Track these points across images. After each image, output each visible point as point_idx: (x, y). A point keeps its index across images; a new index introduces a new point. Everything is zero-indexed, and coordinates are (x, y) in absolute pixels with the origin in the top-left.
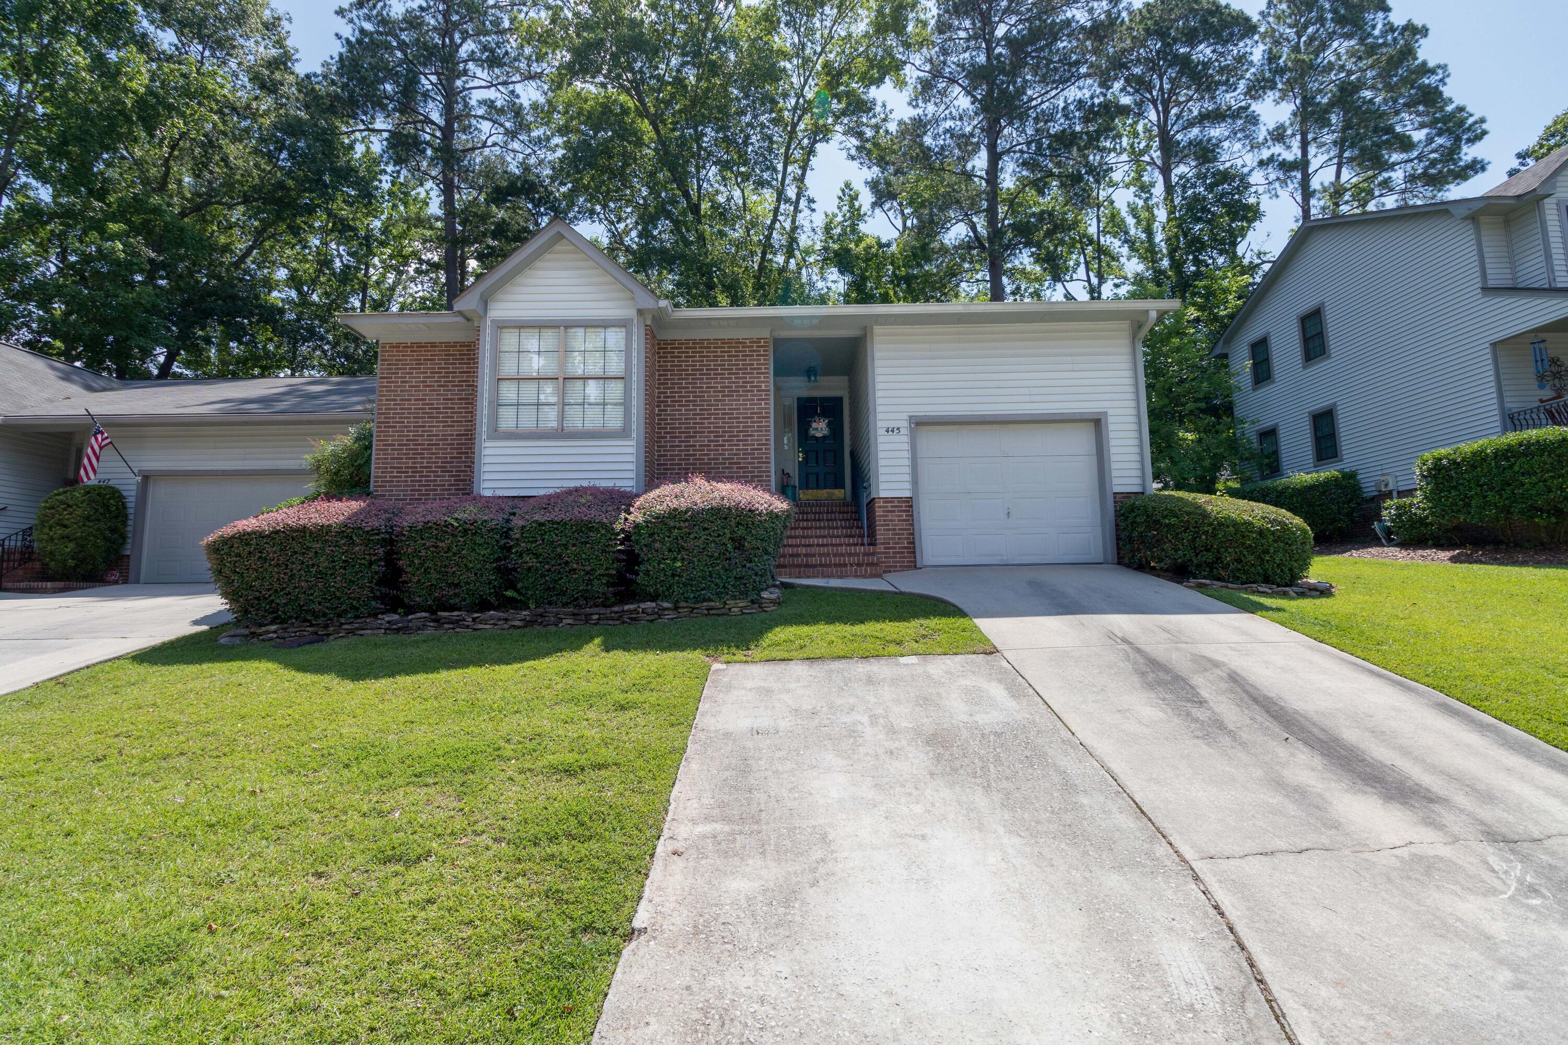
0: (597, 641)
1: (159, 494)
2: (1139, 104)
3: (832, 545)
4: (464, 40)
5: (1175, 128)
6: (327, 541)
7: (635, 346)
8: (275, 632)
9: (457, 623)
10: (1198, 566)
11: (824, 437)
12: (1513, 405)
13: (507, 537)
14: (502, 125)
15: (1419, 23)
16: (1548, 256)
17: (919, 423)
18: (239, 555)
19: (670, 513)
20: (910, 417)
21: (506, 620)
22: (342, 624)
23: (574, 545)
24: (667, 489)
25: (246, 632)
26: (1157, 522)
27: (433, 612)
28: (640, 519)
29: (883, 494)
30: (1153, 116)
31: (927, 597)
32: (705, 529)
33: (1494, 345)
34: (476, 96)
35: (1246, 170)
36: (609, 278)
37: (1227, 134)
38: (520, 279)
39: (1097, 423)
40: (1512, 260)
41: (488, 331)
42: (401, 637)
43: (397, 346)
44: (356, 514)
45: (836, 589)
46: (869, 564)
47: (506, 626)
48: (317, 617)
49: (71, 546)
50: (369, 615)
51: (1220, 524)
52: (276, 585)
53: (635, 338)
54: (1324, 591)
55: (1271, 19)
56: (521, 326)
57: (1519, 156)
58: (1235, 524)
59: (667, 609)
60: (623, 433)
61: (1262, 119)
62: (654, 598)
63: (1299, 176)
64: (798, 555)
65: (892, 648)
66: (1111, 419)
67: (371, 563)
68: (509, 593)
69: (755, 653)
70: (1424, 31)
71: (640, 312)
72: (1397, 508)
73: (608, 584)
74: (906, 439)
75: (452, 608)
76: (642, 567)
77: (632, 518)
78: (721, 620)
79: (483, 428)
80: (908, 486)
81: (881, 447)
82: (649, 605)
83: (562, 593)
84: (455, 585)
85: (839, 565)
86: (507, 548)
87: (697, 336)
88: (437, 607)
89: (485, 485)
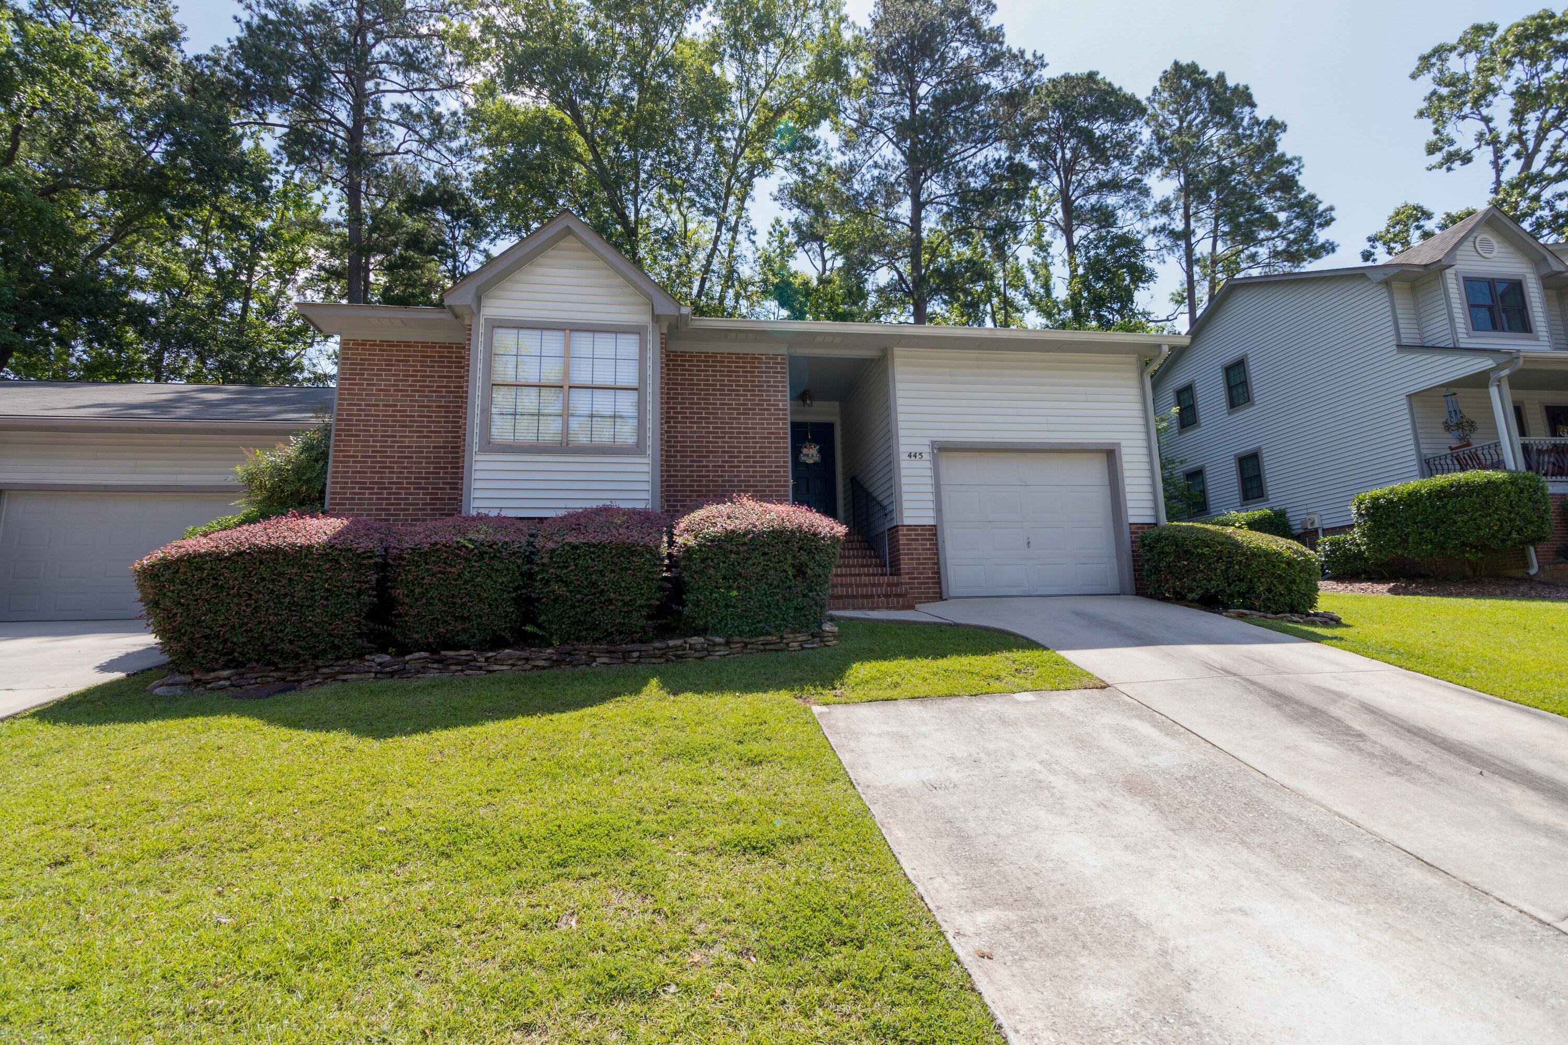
0: (654, 682)
1: (16, 512)
2: (1044, 169)
4: (377, 41)
5: (1077, 193)
6: (305, 565)
7: (650, 354)
8: (228, 679)
9: (466, 664)
11: (815, 464)
12: (1427, 451)
13: (530, 561)
14: (417, 133)
15: (1279, 119)
16: (1452, 320)
17: (942, 449)
18: (184, 582)
19: (726, 536)
20: (933, 443)
21: (527, 659)
22: (318, 668)
23: (613, 571)
24: (712, 510)
25: (188, 679)
27: (434, 652)
28: (692, 542)
29: (907, 522)
30: (1056, 181)
31: (987, 629)
32: (764, 554)
33: (1410, 397)
34: (387, 102)
35: (1140, 236)
36: (620, 280)
37: (1122, 202)
38: (517, 275)
39: (1111, 454)
40: (1420, 322)
41: (481, 330)
42: (397, 682)
43: (363, 343)
44: (340, 533)
45: (878, 621)
46: (897, 595)
47: (528, 667)
48: (285, 659)
50: (354, 656)
51: (1253, 554)
52: (234, 620)
53: (650, 346)
55: (1156, 105)
56: (519, 326)
57: (1370, 239)
59: (719, 644)
60: (637, 449)
61: (1152, 191)
62: (702, 631)
63: (1184, 245)
65: (997, 684)
66: (1124, 451)
67: (360, 593)
68: (529, 628)
69: (845, 692)
70: (1283, 127)
71: (656, 318)
72: (1331, 544)
73: (649, 617)
74: (928, 465)
75: (457, 647)
76: (689, 597)
77: (679, 540)
78: (783, 656)
79: (474, 439)
80: (931, 513)
81: (904, 472)
82: (695, 640)
83: (594, 627)
84: (464, 619)
85: (867, 596)
86: (530, 576)
87: (710, 348)
88: (440, 645)
89: (475, 504)
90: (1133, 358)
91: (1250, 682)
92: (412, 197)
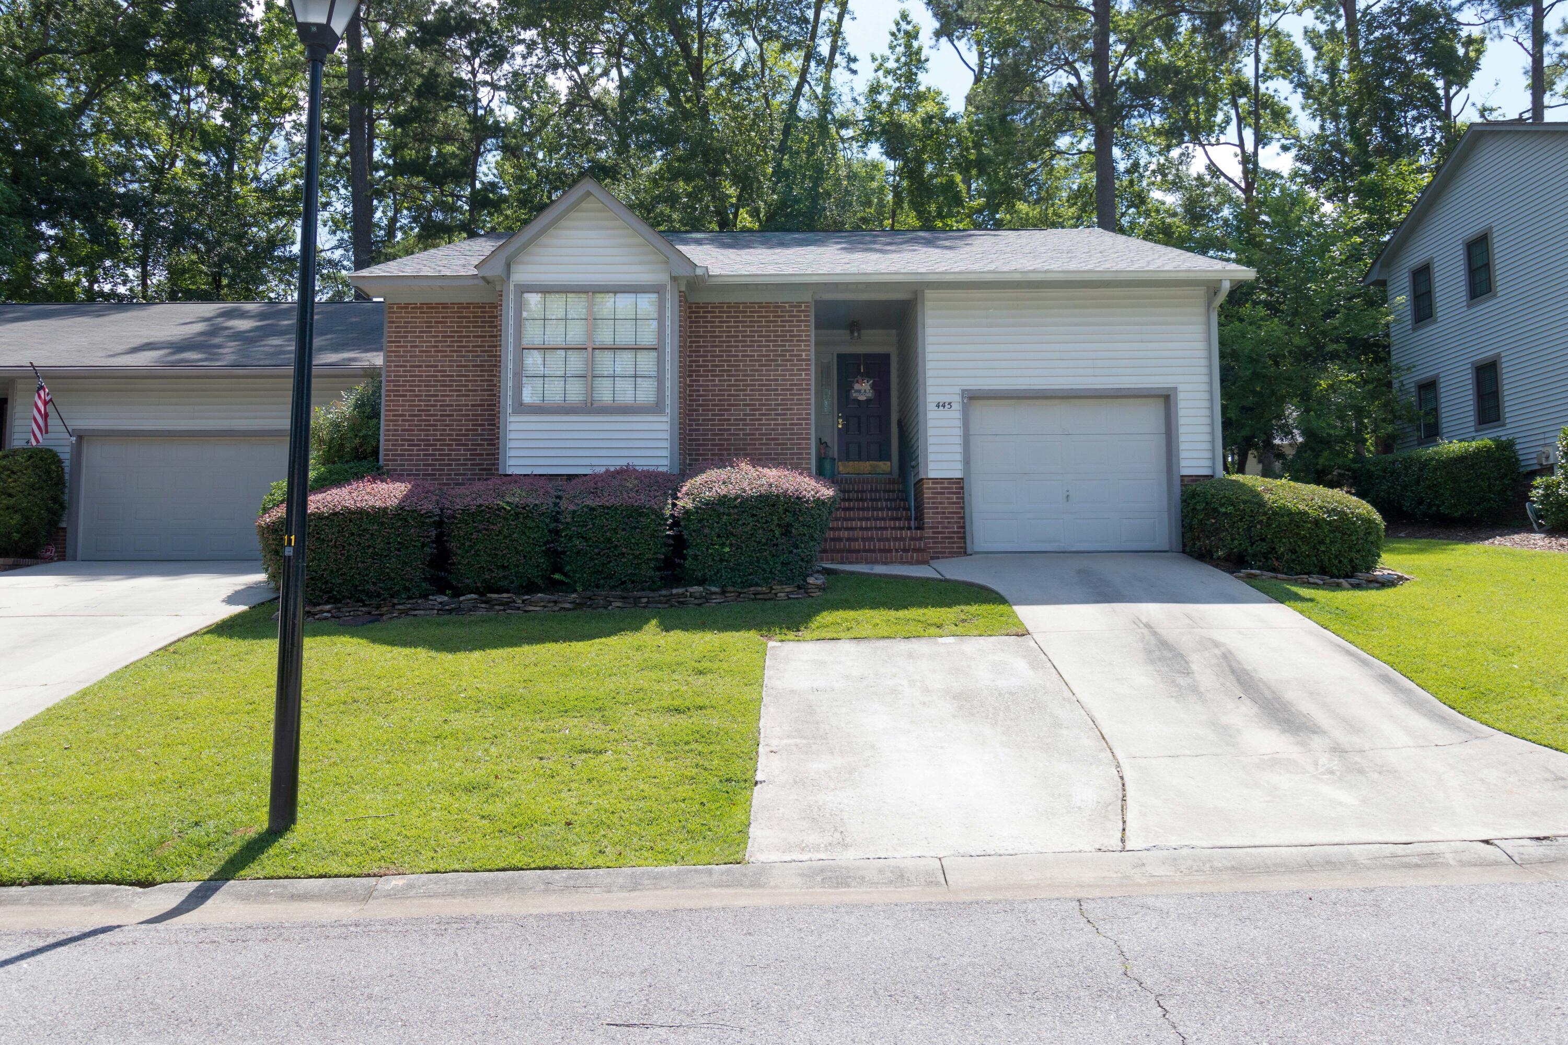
0: (654, 622)
1: (96, 456)
3: (876, 528)
6: (383, 523)
7: (668, 314)
8: (329, 611)
9: (507, 604)
10: (1254, 556)
11: (868, 401)
13: (557, 521)
17: (972, 398)
19: (719, 500)
20: (963, 391)
21: (555, 602)
22: (394, 605)
23: (624, 529)
24: (712, 474)
26: (1215, 510)
27: (482, 594)
28: (690, 506)
29: (932, 475)
31: (972, 585)
32: (753, 515)
38: (544, 240)
39: (1166, 399)
41: (512, 296)
42: (454, 617)
43: (405, 307)
44: (406, 497)
45: (880, 575)
47: (556, 608)
48: (370, 597)
49: (17, 517)
50: (420, 597)
52: (333, 567)
53: (668, 305)
54: (1390, 584)
56: (546, 290)
58: (1290, 513)
59: (715, 593)
60: (657, 408)
62: (701, 582)
63: (1530, 10)
64: (840, 539)
65: (933, 630)
66: (1181, 396)
67: (423, 545)
68: (557, 576)
69: (804, 633)
71: (674, 279)
72: (1544, 488)
73: (656, 569)
74: (958, 415)
75: (499, 591)
76: (690, 552)
77: (680, 503)
78: (769, 604)
79: (508, 402)
80: (959, 466)
81: (930, 424)
82: (696, 589)
83: (610, 576)
84: (504, 567)
86: (557, 532)
87: (732, 298)
88: (486, 589)
89: (511, 462)
90: (1201, 291)
91: (1155, 634)
92: (422, 26)
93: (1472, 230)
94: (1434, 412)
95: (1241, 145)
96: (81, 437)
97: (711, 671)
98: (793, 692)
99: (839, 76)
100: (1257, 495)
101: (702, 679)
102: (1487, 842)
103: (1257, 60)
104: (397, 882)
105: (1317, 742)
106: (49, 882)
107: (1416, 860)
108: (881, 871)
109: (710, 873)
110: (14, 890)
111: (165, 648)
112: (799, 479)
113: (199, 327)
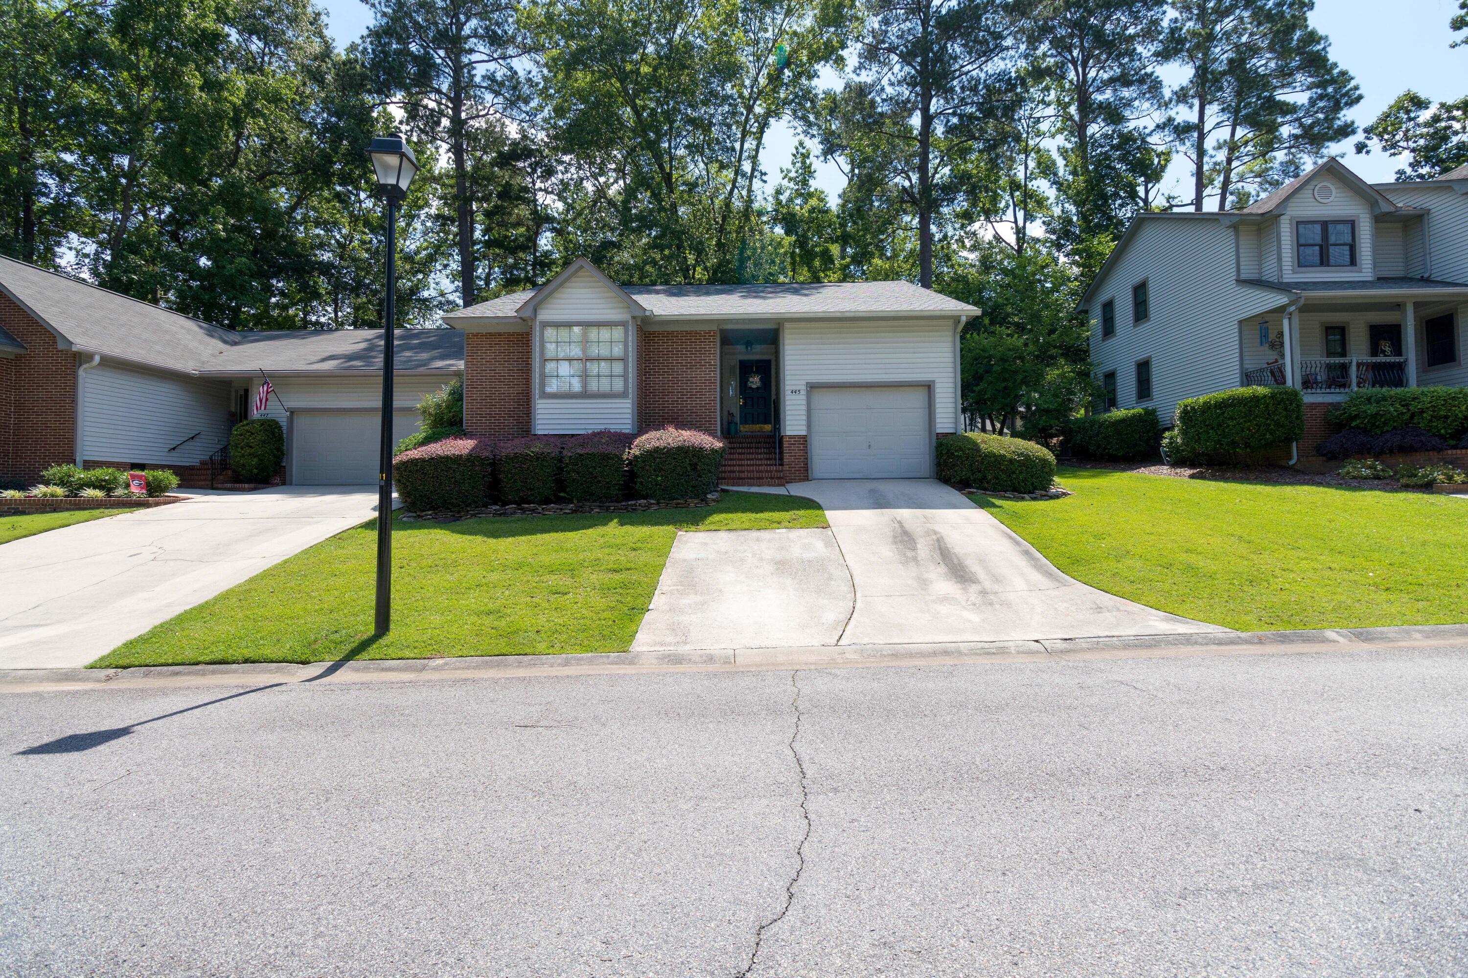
0: (615, 521)
1: (302, 424)
2: (1062, 65)
3: (757, 465)
4: (468, 19)
5: (1091, 89)
6: (460, 464)
7: (630, 338)
9: (533, 511)
10: (975, 481)
11: (758, 388)
12: (1250, 366)
13: (561, 462)
14: (502, 95)
16: (1280, 259)
17: (813, 387)
18: (411, 472)
19: (655, 450)
20: (807, 383)
21: (561, 509)
22: (468, 511)
23: (600, 467)
24: (652, 434)
25: (415, 515)
27: (519, 505)
28: (638, 453)
29: (788, 433)
30: (1073, 76)
31: (804, 498)
33: (1240, 322)
34: (480, 71)
35: (1147, 131)
36: (614, 294)
37: (1137, 94)
38: (556, 295)
39: (929, 387)
40: (1260, 258)
41: (538, 328)
42: (503, 518)
43: (477, 335)
44: (474, 448)
45: (753, 493)
46: (777, 478)
47: (561, 513)
48: (454, 507)
49: (256, 460)
50: (483, 507)
52: (432, 489)
53: (630, 333)
54: (1056, 496)
56: (557, 325)
57: (1367, 130)
58: (994, 455)
59: (653, 504)
60: (624, 395)
62: (645, 498)
63: (1196, 135)
64: (734, 472)
65: (775, 525)
66: (937, 385)
67: (484, 477)
68: (562, 494)
69: (701, 527)
71: (634, 318)
72: (1169, 438)
73: (619, 490)
74: (804, 397)
75: (529, 503)
76: (638, 480)
77: (632, 452)
78: (683, 510)
79: (536, 391)
80: (805, 428)
81: (787, 403)
82: (643, 501)
83: (592, 494)
84: (531, 489)
85: (759, 478)
86: (561, 469)
87: (670, 328)
88: (521, 502)
89: (539, 427)
90: (951, 322)
91: (902, 527)
92: (500, 154)
93: (1137, 279)
94: (1114, 391)
95: (1016, 222)
96: (292, 412)
97: (640, 549)
98: (684, 560)
99: (757, 184)
100: (975, 444)
101: (634, 553)
102: (1037, 641)
103: (1026, 168)
104: (440, 662)
105: (974, 588)
106: (253, 662)
107: (994, 651)
108: (701, 656)
109: (608, 657)
110: (234, 666)
111: (334, 536)
112: (703, 436)
113: (363, 345)
